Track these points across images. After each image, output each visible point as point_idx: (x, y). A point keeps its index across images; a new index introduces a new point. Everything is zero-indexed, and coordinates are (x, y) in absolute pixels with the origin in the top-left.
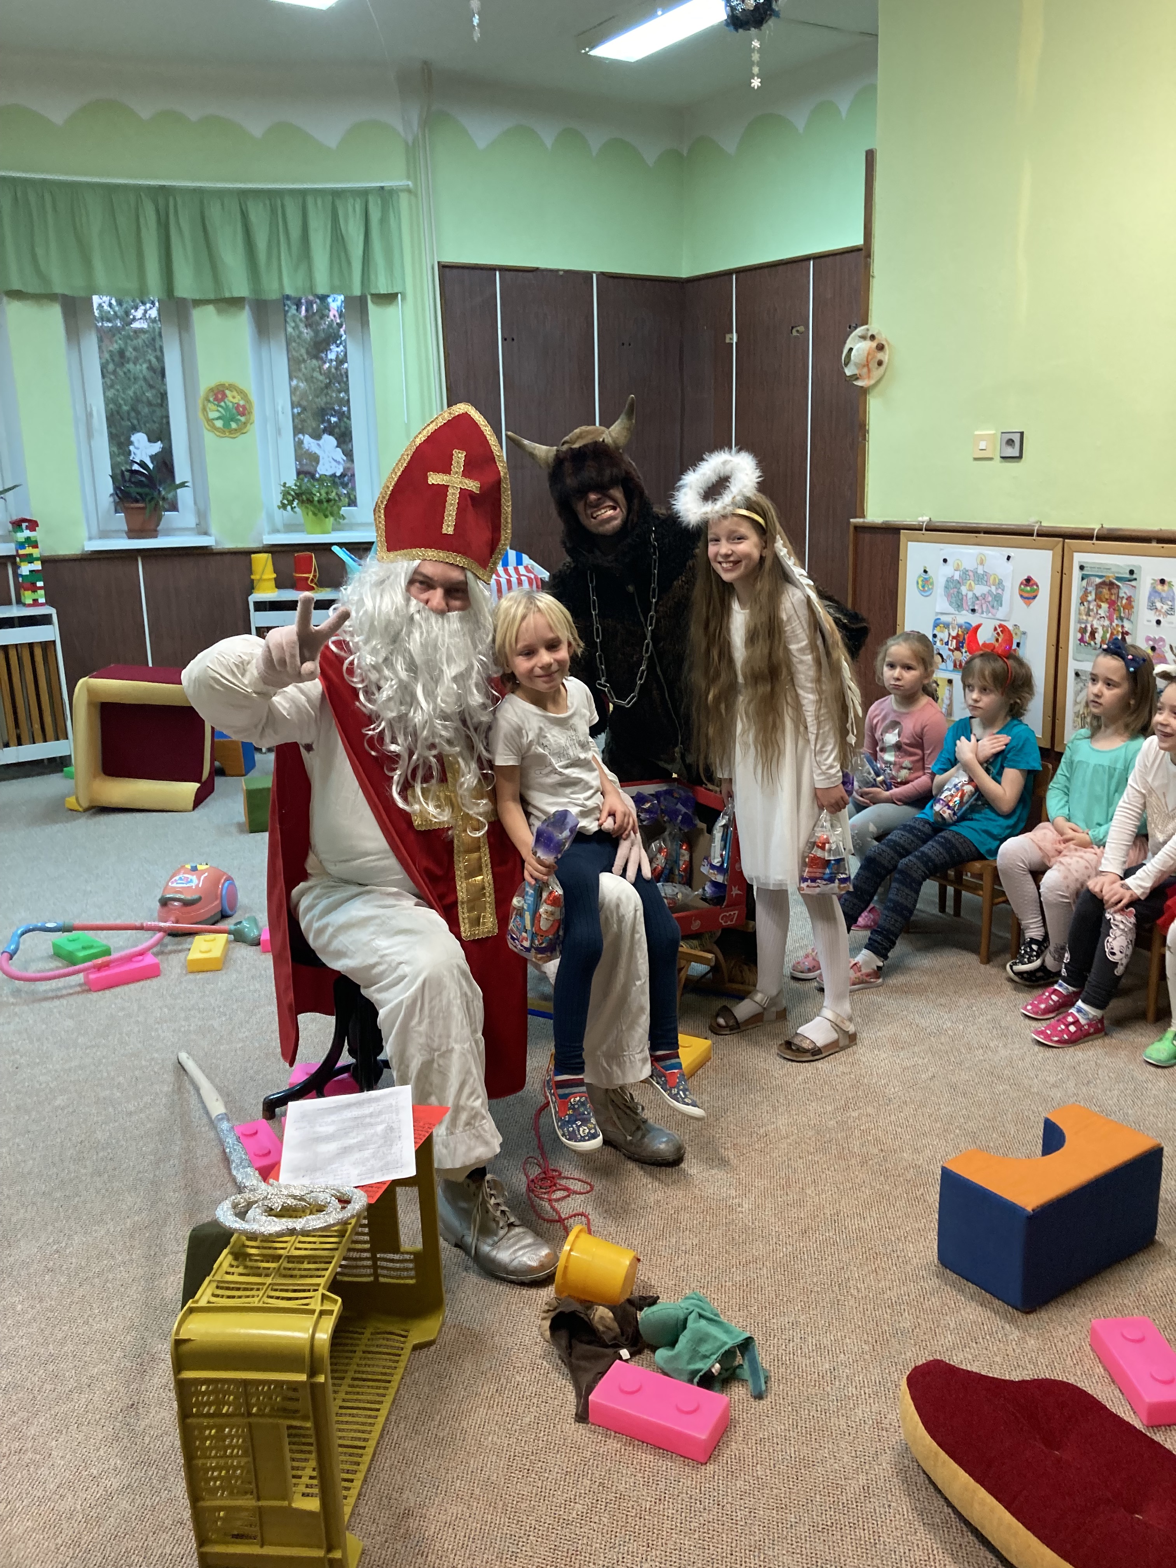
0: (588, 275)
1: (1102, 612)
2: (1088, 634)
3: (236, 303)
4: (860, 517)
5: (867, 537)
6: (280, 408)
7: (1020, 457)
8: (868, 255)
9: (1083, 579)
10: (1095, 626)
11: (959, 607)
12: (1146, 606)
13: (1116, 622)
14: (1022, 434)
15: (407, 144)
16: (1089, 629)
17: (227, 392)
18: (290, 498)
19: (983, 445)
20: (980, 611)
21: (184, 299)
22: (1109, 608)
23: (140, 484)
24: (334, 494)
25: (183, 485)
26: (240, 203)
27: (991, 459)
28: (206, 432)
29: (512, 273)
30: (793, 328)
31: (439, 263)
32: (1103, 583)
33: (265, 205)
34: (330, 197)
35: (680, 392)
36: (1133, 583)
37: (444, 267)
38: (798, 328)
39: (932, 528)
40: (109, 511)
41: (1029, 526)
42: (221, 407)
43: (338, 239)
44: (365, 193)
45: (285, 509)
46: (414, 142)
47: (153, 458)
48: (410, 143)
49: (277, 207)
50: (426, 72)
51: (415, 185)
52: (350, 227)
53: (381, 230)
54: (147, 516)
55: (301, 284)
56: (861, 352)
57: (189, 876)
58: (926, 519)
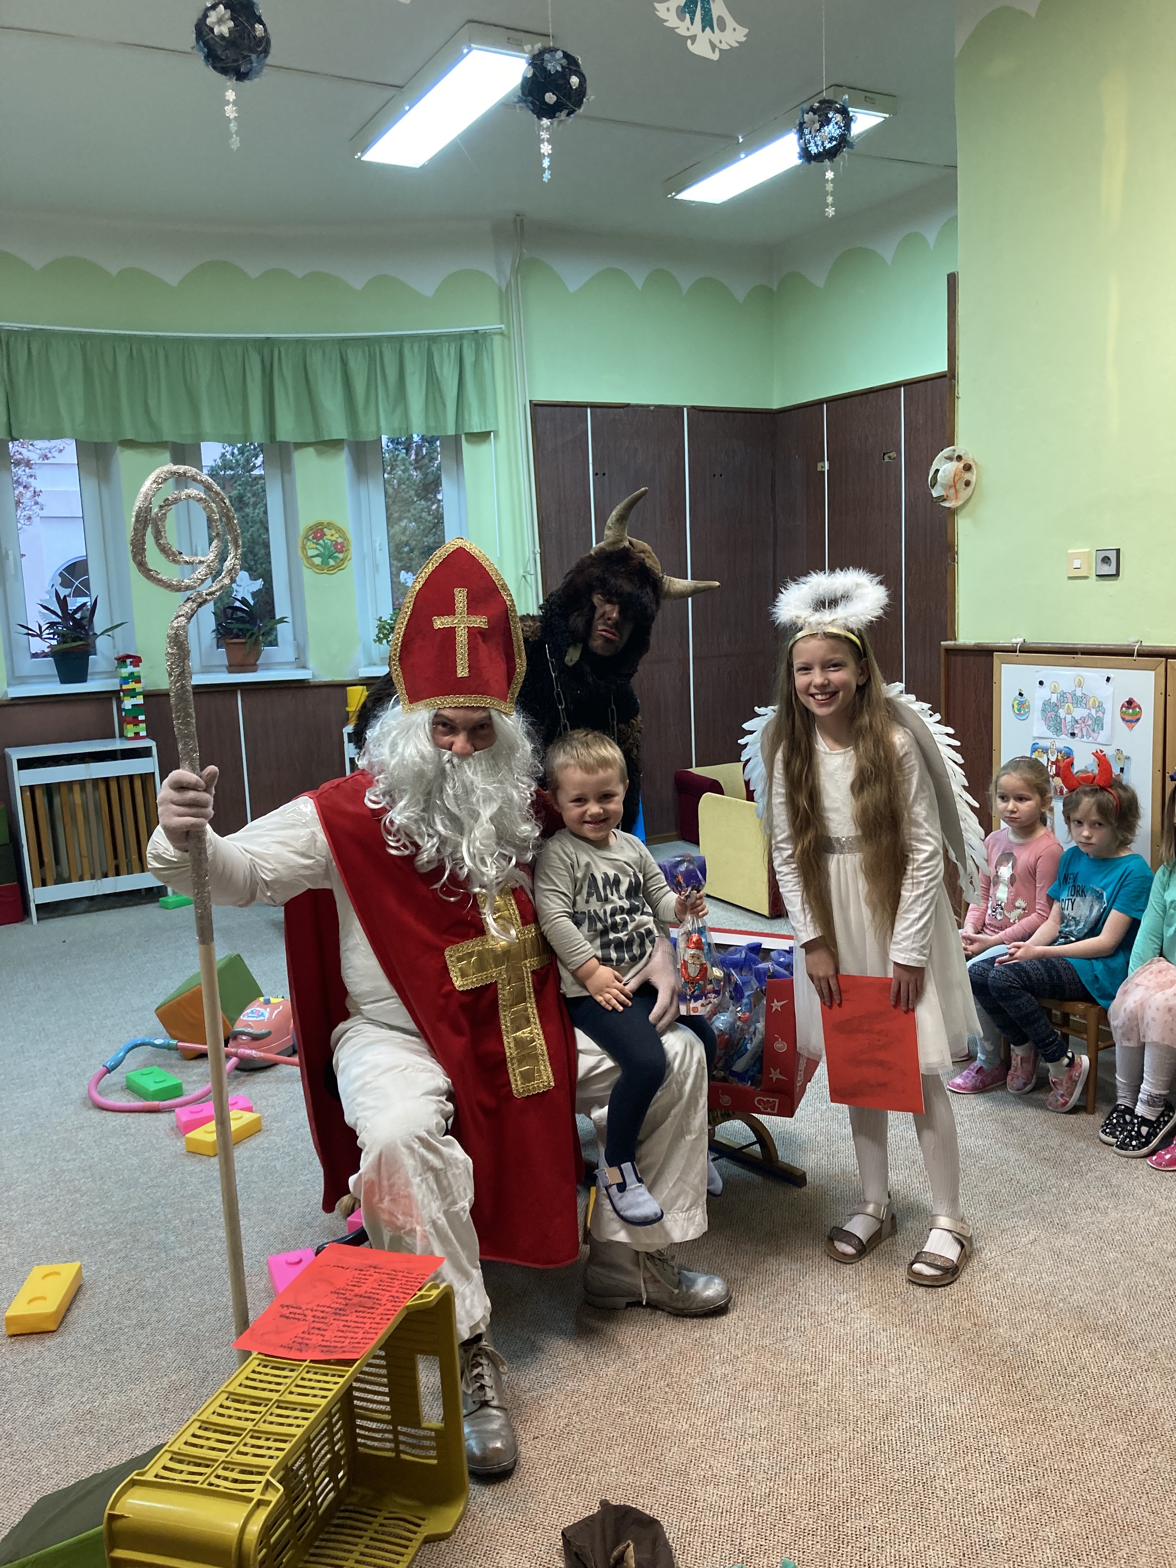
0: (679, 409)
3: (335, 444)
4: (951, 640)
5: (959, 658)
6: (377, 545)
7: (1117, 574)
8: (953, 381)
11: (1058, 730)
14: (1118, 551)
15: (500, 292)
17: (325, 530)
18: (386, 632)
19: (1077, 563)
20: (1080, 735)
21: (286, 443)
23: (240, 620)
25: (282, 620)
26: (340, 351)
27: (1086, 578)
28: (305, 569)
29: (604, 410)
30: (884, 454)
31: (530, 401)
33: (364, 353)
34: (426, 343)
35: (772, 519)
37: (536, 406)
38: (891, 454)
39: (1026, 649)
40: (211, 646)
41: (1128, 645)
42: (320, 545)
43: (433, 382)
44: (459, 337)
45: (381, 643)
46: (507, 289)
47: (254, 595)
48: (504, 290)
49: (375, 354)
50: (518, 222)
51: (508, 327)
52: (445, 370)
53: (475, 372)
54: (248, 650)
55: (396, 425)
56: (947, 473)
57: (262, 1010)
58: (1020, 640)
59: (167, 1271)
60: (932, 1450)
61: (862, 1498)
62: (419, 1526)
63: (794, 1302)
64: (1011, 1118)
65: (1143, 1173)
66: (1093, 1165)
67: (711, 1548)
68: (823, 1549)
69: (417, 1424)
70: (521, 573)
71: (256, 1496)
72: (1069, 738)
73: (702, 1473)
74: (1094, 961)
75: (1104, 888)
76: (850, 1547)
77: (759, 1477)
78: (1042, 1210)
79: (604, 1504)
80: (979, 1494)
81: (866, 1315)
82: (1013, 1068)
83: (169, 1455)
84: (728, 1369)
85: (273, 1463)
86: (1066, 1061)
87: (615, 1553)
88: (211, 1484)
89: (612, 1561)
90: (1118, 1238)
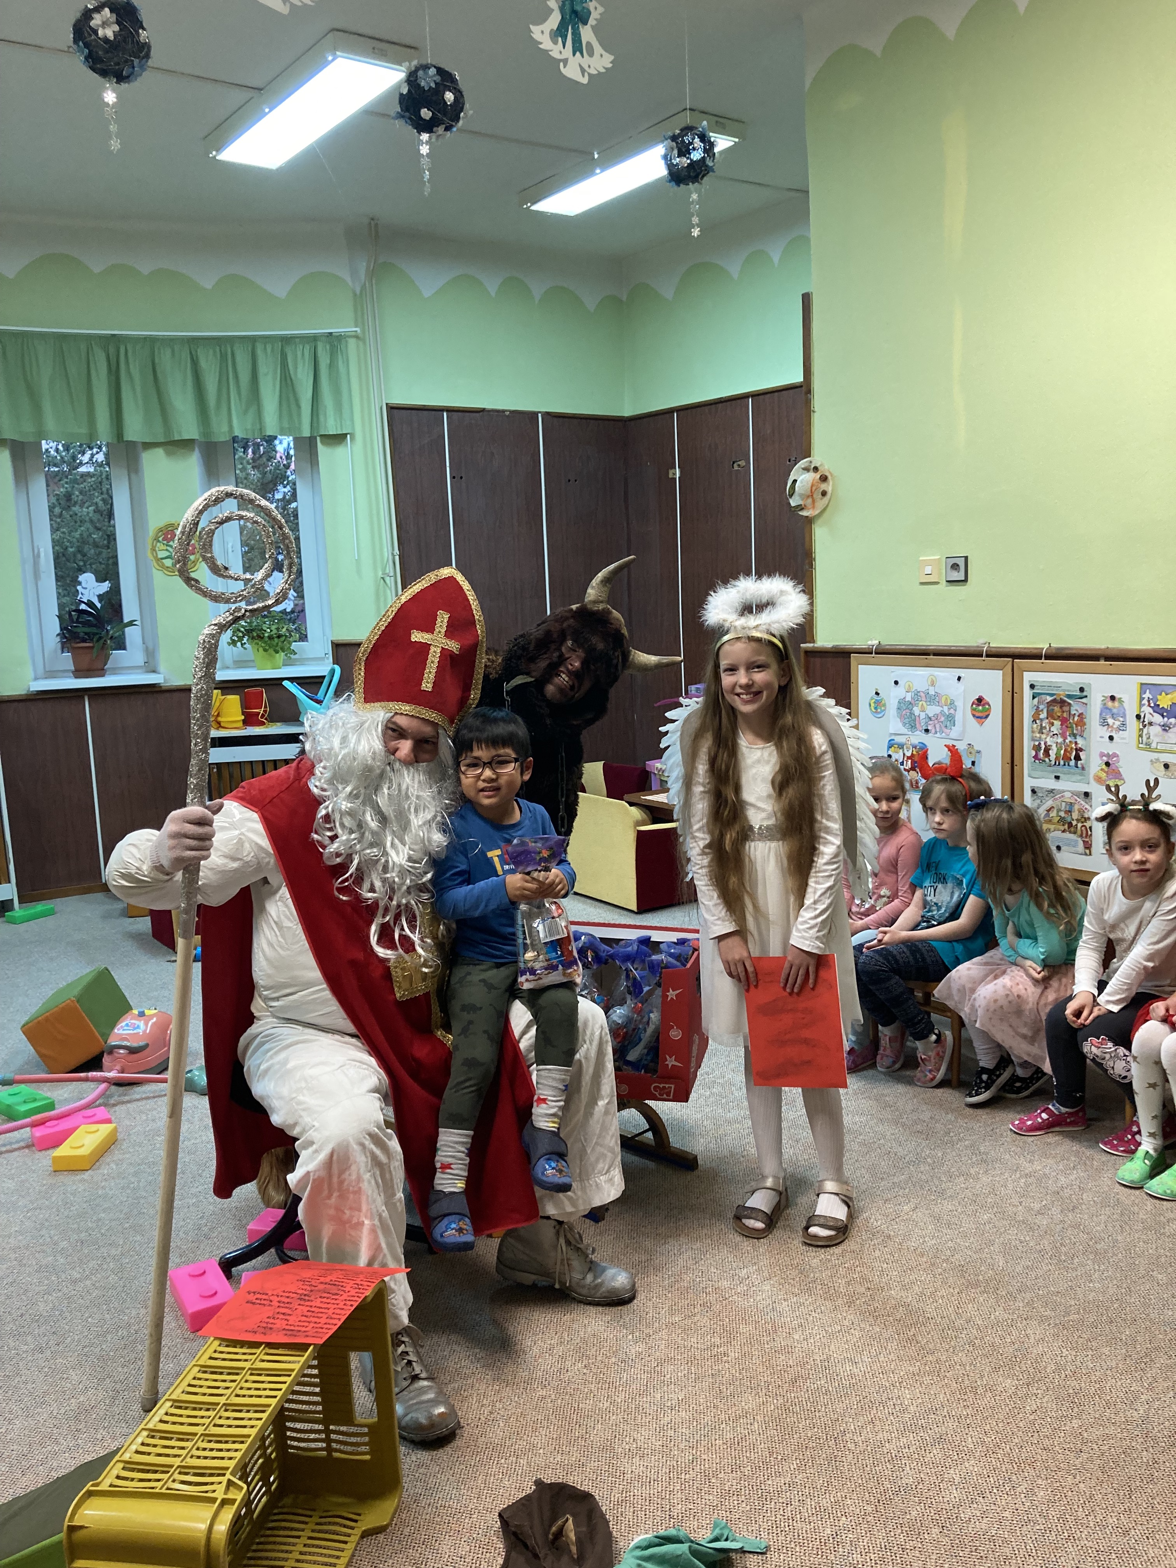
0: (533, 415)
1: (1055, 730)
2: (1042, 751)
3: (186, 444)
4: (810, 642)
5: (818, 661)
6: (230, 545)
7: (966, 580)
8: (809, 391)
9: (1034, 698)
10: (1049, 743)
11: (913, 727)
12: (1098, 723)
13: (1069, 739)
14: (966, 558)
15: (355, 295)
16: (1043, 746)
18: (241, 634)
19: (928, 570)
20: (933, 731)
21: (134, 442)
22: (1062, 725)
23: (87, 624)
24: (284, 630)
25: (131, 623)
26: (191, 353)
27: (937, 583)
28: (154, 570)
29: (460, 413)
30: (734, 463)
31: (387, 404)
32: (1054, 701)
33: (215, 352)
34: (280, 344)
35: (625, 525)
36: (1084, 700)
37: (392, 409)
38: (740, 463)
39: (881, 651)
40: (55, 651)
41: (978, 647)
42: (171, 546)
43: (287, 383)
44: (314, 338)
45: (235, 645)
46: (361, 291)
47: (100, 597)
48: (358, 293)
49: (226, 354)
50: (373, 225)
51: (363, 331)
52: (300, 370)
53: (330, 374)
54: (95, 655)
55: (249, 427)
56: (804, 483)
57: (137, 1022)
58: (876, 642)
59: (60, 1294)
60: (840, 1407)
61: (780, 1457)
62: (356, 1521)
63: (698, 1280)
64: (883, 1095)
65: (1008, 1139)
66: (962, 1135)
67: (643, 1516)
68: (748, 1507)
69: (350, 1421)
70: (380, 574)
71: (220, 1495)
72: (923, 735)
73: (627, 1447)
74: (955, 944)
75: (964, 876)
76: (773, 1503)
77: (682, 1446)
78: (920, 1179)
79: (539, 1483)
80: (887, 1445)
81: (767, 1287)
82: (882, 1048)
83: (121, 1465)
84: (641, 1347)
85: (231, 1464)
86: (934, 1037)
87: (554, 1529)
88: (168, 1489)
89: (551, 1537)
90: (990, 1200)
